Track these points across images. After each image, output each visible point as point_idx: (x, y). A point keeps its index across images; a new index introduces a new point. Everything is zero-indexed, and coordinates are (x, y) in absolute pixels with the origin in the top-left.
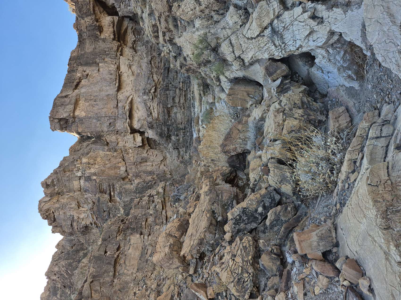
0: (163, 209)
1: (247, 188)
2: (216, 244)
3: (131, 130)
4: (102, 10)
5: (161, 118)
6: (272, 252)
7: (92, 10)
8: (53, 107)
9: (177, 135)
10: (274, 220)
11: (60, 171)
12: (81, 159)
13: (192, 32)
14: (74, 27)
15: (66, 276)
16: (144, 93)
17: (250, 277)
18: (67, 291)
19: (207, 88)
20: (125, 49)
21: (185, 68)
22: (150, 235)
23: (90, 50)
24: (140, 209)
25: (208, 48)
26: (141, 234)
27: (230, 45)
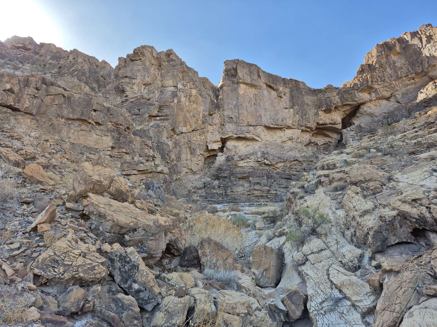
0: (139, 171)
1: (160, 269)
2: (98, 233)
3: (224, 138)
4: (348, 113)
5: (238, 170)
6: (87, 301)
7: (347, 103)
8: (248, 63)
9: (219, 187)
10: (123, 304)
11: (183, 67)
12: (195, 88)
13: (331, 206)
14: (329, 85)
15: (71, 70)
16: (263, 153)
17: (59, 274)
18: (56, 70)
19: (271, 221)
20: (308, 135)
21: (292, 197)
22: (111, 157)
23: (306, 101)
24: (140, 146)
25: (315, 223)
26: (113, 148)
27: (320, 249)
